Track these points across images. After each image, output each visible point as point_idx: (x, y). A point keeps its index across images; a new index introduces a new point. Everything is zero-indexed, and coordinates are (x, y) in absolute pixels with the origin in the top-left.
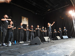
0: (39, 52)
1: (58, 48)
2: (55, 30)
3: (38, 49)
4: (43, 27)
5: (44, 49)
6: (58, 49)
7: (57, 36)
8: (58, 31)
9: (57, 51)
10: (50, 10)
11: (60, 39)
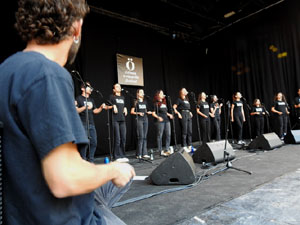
2: (258, 102)
5: (203, 222)
7: (266, 132)
8: (273, 109)
10: (233, 13)
11: (279, 147)
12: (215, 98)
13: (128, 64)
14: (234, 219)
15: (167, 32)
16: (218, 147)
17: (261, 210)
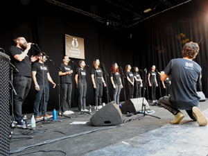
0: (115, 152)
1: (168, 142)
3: (112, 140)
4: (129, 67)
5: (128, 144)
6: (165, 146)
9: (162, 151)
10: (150, 10)
12: (137, 69)
13: (73, 42)
14: (148, 142)
15: (102, 20)
16: (138, 102)
17: (165, 136)
